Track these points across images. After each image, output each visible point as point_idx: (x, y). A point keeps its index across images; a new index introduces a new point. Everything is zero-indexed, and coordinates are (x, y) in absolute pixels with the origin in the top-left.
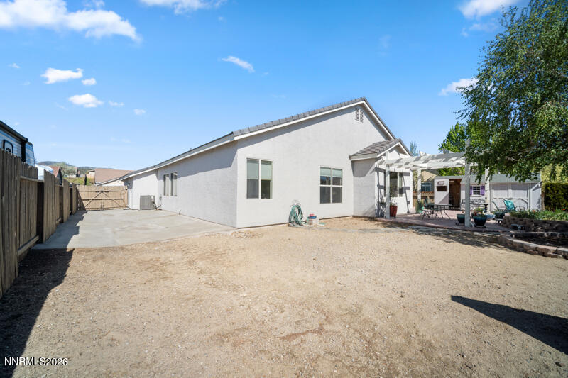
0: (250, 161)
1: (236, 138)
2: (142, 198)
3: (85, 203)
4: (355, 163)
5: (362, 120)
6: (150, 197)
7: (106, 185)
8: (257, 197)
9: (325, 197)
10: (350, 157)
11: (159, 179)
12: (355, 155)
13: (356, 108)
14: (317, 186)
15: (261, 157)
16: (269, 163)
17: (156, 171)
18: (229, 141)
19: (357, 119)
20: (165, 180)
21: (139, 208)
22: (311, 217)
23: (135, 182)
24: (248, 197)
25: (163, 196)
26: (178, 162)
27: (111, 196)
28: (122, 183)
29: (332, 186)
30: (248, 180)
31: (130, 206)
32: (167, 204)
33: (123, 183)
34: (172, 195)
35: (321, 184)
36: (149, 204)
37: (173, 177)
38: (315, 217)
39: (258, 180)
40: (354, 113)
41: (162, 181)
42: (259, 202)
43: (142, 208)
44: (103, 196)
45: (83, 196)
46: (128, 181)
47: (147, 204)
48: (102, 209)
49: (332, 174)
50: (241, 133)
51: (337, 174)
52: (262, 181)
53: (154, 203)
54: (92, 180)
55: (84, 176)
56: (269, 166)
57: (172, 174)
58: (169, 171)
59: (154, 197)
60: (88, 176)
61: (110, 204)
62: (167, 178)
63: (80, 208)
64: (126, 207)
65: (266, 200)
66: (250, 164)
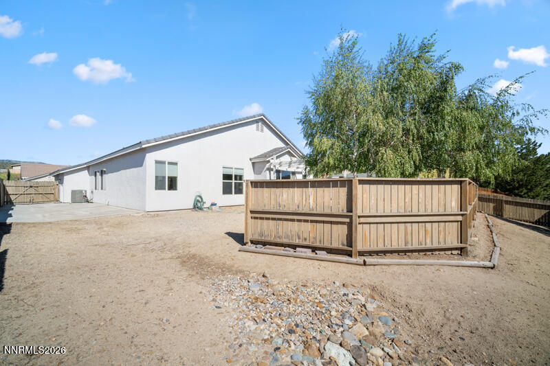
0: (157, 162)
1: (144, 146)
2: (74, 193)
3: (13, 198)
4: (256, 164)
5: (262, 131)
6: (82, 191)
7: (36, 180)
8: (165, 189)
9: (227, 190)
10: (251, 159)
11: (90, 175)
12: (255, 158)
13: (257, 121)
14: (220, 181)
15: (168, 160)
16: (176, 164)
17: (88, 168)
18: (139, 148)
19: (258, 129)
20: (96, 176)
21: (70, 201)
22: (213, 204)
23: (66, 178)
24: (156, 189)
25: (94, 190)
26: (105, 161)
27: (40, 190)
28: (52, 179)
29: (233, 181)
30: (156, 177)
31: (61, 200)
32: (98, 197)
33: (54, 178)
34: (102, 189)
35: (224, 179)
36: (80, 197)
37: (102, 173)
38: (216, 205)
39: (165, 177)
40: (255, 126)
41: (94, 177)
42: (167, 193)
43: (74, 201)
44: (32, 191)
45: (10, 190)
46: (59, 177)
47: (78, 197)
48: (32, 202)
49: (234, 173)
50: (148, 142)
51: (239, 173)
52: (169, 177)
53: (86, 196)
54: (17, 175)
55: (6, 171)
56: (175, 166)
57: (102, 171)
58: (99, 168)
59: (86, 191)
60: (11, 171)
61: (40, 198)
62: (98, 174)
63: (7, 202)
64: (57, 201)
65: (172, 192)
66: (158, 164)
